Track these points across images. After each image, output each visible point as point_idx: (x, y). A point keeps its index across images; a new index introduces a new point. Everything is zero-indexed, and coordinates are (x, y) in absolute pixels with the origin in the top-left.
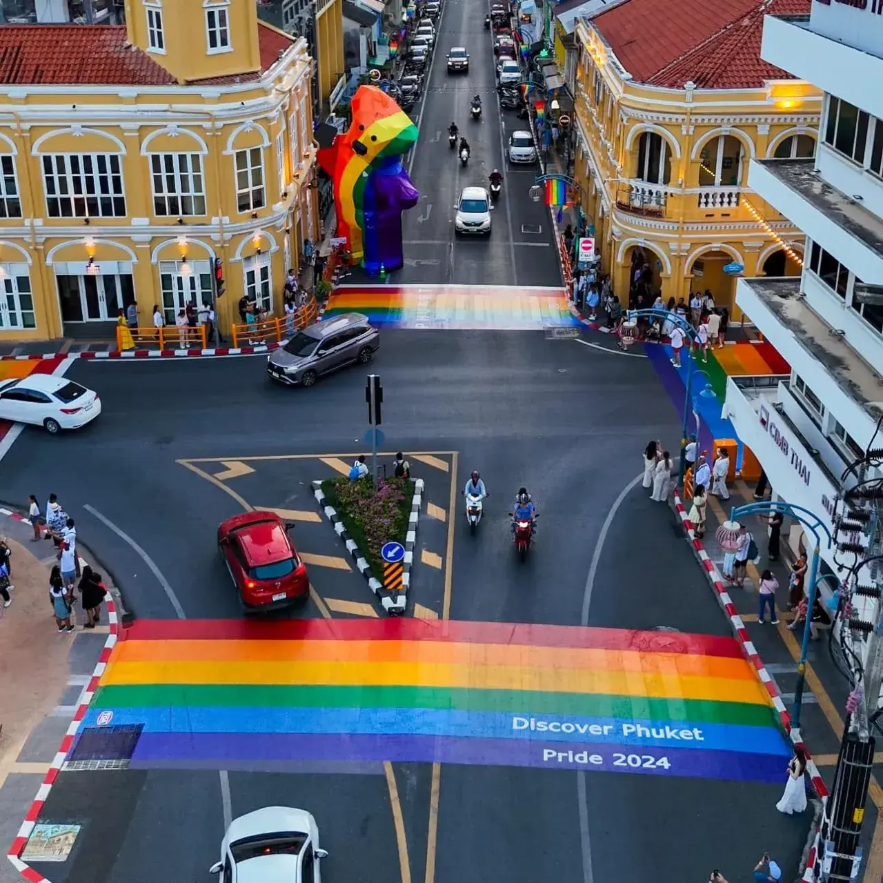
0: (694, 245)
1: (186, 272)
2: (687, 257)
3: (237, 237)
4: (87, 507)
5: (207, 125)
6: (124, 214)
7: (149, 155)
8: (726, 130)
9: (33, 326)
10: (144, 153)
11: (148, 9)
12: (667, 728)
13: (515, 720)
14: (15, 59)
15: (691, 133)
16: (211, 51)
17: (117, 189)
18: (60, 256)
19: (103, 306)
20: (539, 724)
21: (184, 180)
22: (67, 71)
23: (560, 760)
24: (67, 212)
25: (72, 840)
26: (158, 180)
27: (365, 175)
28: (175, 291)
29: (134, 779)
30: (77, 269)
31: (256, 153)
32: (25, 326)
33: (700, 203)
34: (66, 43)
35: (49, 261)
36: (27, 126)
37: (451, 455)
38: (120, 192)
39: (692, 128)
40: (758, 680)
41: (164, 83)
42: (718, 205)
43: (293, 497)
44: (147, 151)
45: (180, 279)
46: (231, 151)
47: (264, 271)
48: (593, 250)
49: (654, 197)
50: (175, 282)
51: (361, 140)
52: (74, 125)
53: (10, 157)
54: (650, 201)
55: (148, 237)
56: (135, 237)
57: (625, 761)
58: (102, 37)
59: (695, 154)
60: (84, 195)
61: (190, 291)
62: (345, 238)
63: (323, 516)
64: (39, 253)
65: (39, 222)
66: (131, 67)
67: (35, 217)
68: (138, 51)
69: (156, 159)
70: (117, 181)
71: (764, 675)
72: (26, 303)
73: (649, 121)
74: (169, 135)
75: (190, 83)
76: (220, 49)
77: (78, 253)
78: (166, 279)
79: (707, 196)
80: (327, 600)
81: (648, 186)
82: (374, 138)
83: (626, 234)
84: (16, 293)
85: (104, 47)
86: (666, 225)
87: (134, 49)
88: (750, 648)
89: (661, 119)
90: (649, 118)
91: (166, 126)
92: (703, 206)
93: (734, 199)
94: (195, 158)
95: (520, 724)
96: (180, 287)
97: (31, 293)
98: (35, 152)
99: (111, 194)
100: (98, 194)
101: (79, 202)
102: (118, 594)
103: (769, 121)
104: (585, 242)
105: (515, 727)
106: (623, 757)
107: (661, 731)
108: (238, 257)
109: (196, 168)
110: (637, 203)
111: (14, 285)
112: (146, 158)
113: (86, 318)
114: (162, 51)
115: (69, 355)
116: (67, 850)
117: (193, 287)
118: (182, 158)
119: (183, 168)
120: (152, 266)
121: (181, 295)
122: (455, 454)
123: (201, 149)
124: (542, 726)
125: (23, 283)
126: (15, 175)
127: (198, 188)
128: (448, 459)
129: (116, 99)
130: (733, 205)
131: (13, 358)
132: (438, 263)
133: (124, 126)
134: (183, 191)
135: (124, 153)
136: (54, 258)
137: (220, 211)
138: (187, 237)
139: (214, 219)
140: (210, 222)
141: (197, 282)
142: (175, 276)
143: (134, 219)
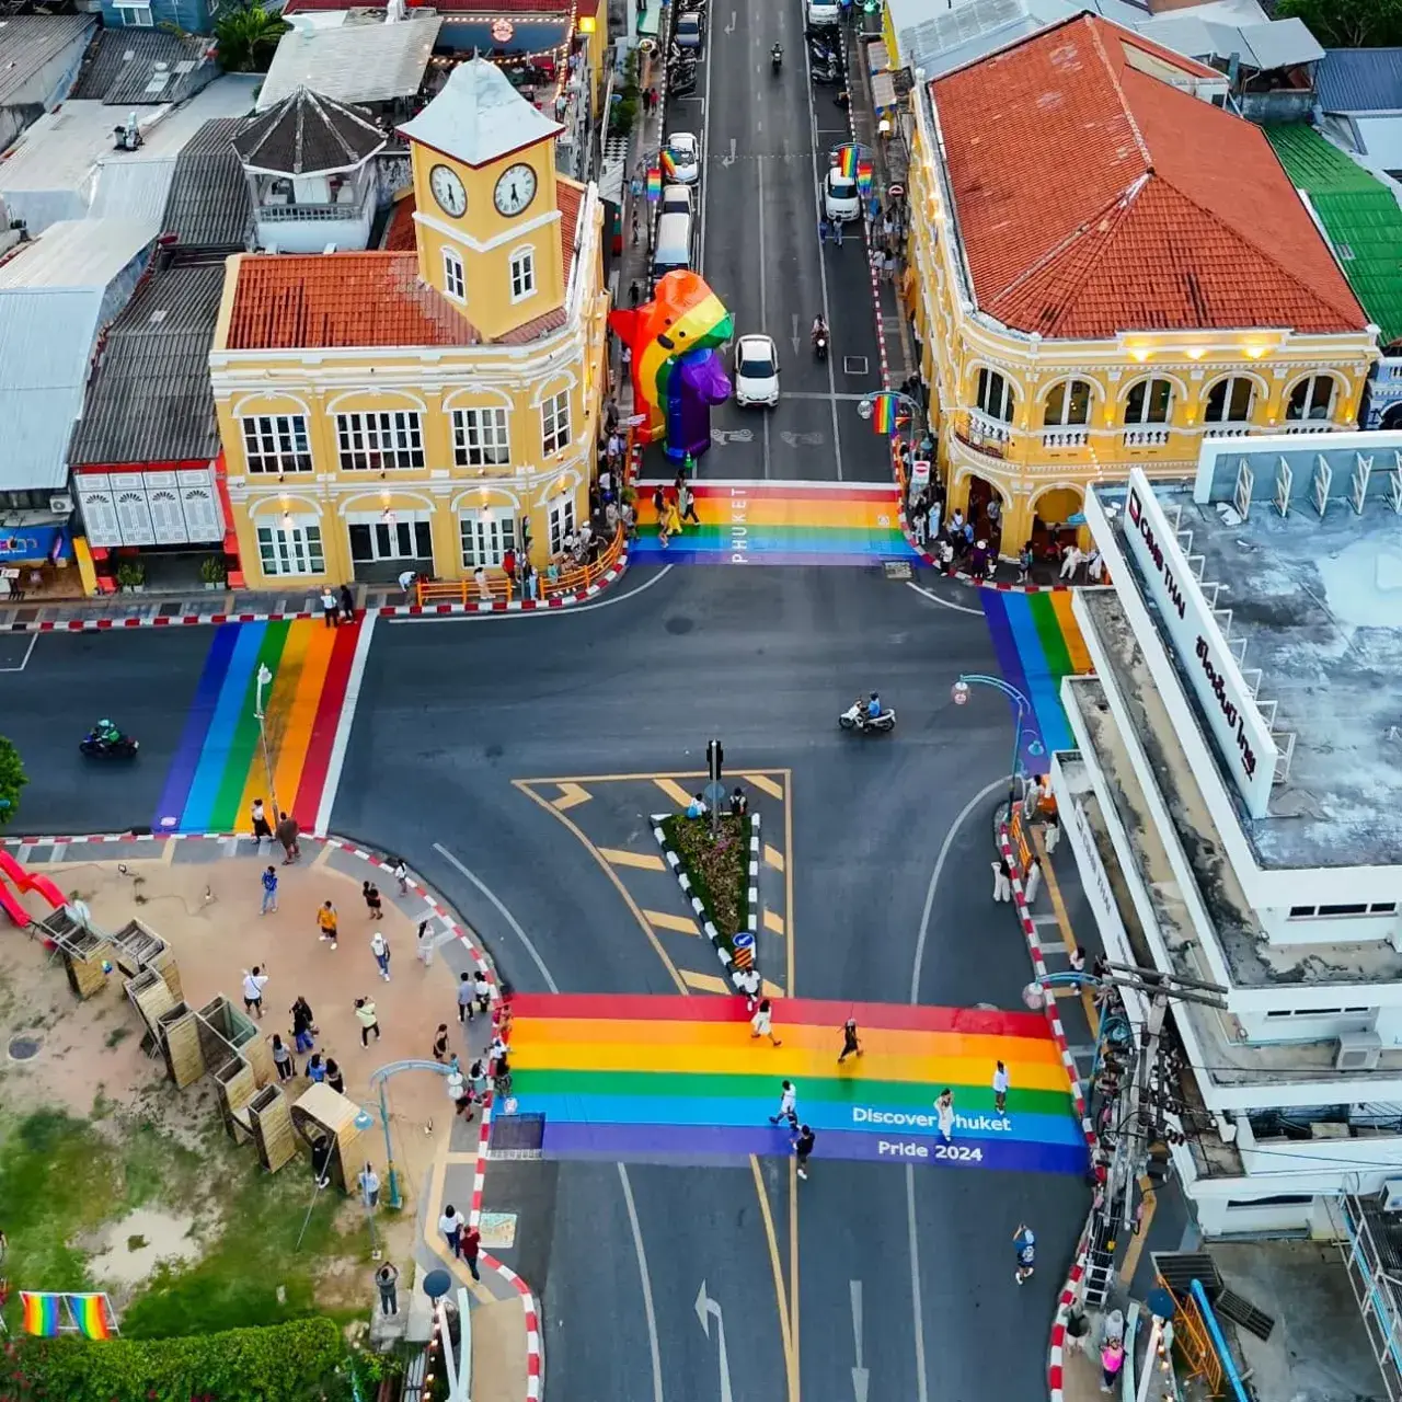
0: (1037, 485)
1: (487, 518)
2: (1029, 497)
3: (541, 486)
4: (437, 846)
5: (514, 384)
6: (421, 465)
7: (452, 411)
8: (1074, 376)
9: (322, 570)
10: (445, 409)
11: (446, 257)
12: (982, 1118)
13: (856, 1110)
14: (300, 306)
15: (1036, 380)
16: (516, 300)
17: (416, 442)
18: (355, 507)
19: (395, 546)
20: (875, 1115)
21: (487, 433)
22: (359, 321)
23: (893, 1152)
24: (361, 465)
25: (513, 1228)
26: (459, 434)
27: (671, 362)
28: (475, 536)
29: (548, 1170)
30: (371, 519)
31: (562, 398)
32: (314, 571)
33: (1044, 444)
34: (352, 281)
35: (341, 513)
36: (322, 389)
37: (783, 775)
38: (418, 445)
39: (1037, 376)
40: (1061, 1063)
41: (466, 344)
42: (1064, 445)
43: (635, 835)
44: (449, 408)
45: (480, 526)
46: (538, 404)
47: (568, 509)
49: (995, 435)
50: (475, 528)
51: (668, 335)
52: (371, 387)
53: (302, 417)
54: (991, 438)
55: (449, 489)
56: (433, 490)
57: (946, 1154)
58: (391, 270)
59: (1040, 398)
60: (381, 449)
61: (491, 535)
62: (643, 416)
63: (666, 862)
64: (331, 507)
65: (332, 477)
66: (428, 316)
67: (328, 471)
68: (433, 291)
69: (458, 415)
70: (415, 437)
71: (1068, 1058)
72: (315, 550)
74: (473, 393)
75: (496, 342)
76: (525, 293)
77: (373, 503)
78: (466, 527)
79: (1052, 437)
80: (683, 972)
81: (990, 421)
82: (682, 334)
83: (964, 462)
84: (305, 543)
85: (394, 284)
86: (1008, 465)
87: (428, 287)
88: (1058, 1027)
89: (1003, 363)
91: (469, 386)
92: (1048, 446)
93: (1082, 439)
94: (500, 413)
95: (860, 1115)
96: (480, 532)
97: (321, 541)
98: (329, 412)
99: (410, 448)
100: (395, 448)
101: (375, 457)
102: (491, 961)
103: (1121, 369)
104: (919, 465)
105: (856, 1119)
106: (944, 1148)
107: (976, 1121)
108: (543, 502)
109: (501, 421)
110: (977, 438)
111: (304, 535)
112: (448, 414)
113: (376, 557)
114: (462, 301)
115: (368, 611)
116: (511, 1237)
117: (494, 531)
118: (486, 414)
119: (486, 422)
120: (452, 514)
121: (481, 540)
122: (787, 772)
123: (507, 404)
124: (878, 1118)
125: (313, 532)
126: (307, 434)
127: (502, 440)
128: (779, 779)
129: (416, 361)
130: (1081, 445)
131: (308, 616)
132: (749, 439)
133: (425, 386)
134: (486, 442)
135: (424, 410)
136: (347, 509)
137: (525, 462)
138: (490, 487)
139: (519, 469)
140: (515, 473)
141: (499, 527)
142: (475, 521)
143: (434, 472)
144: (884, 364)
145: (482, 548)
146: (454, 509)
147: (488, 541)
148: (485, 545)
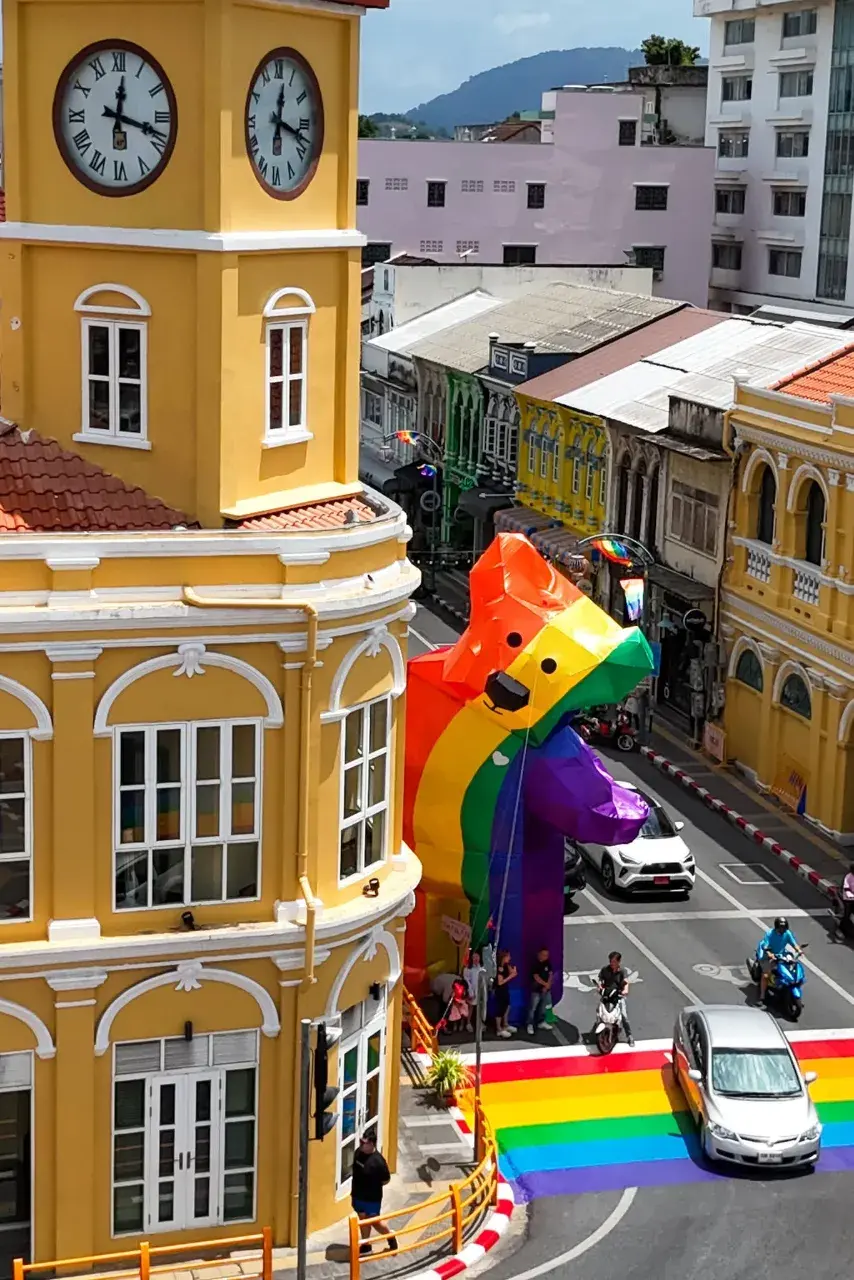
1: (190, 1068)
3: (336, 955)
6: (23, 911)
7: (116, 732)
10: (100, 727)
11: (90, 322)
16: (271, 438)
17: (12, 835)
21: (207, 800)
26: (132, 805)
28: (152, 1130)
31: (379, 715)
38: (18, 845)
44: (113, 720)
46: (338, 711)
47: (374, 1046)
50: (153, 1102)
55: (94, 977)
56: (57, 979)
61: (194, 1124)
68: (41, 441)
69: (132, 745)
74: (179, 673)
75: (234, 524)
78: (130, 1097)
87: (26, 435)
91: (174, 649)
94: (243, 737)
96: (167, 1115)
108: (334, 1014)
109: (243, 763)
112: (106, 740)
114: (136, 440)
117: (203, 1111)
118: (208, 739)
119: (207, 765)
120: (94, 1059)
121: (167, 1138)
123: (264, 711)
127: (243, 821)
129: (35, 571)
133: (55, 651)
134: (201, 832)
135: (44, 729)
137: (304, 881)
138: (204, 965)
139: (282, 908)
140: (273, 918)
141: (218, 1096)
142: (154, 1083)
143: (55, 926)
145: (166, 1168)
146: (102, 1044)
147: (185, 1144)
148: (177, 1157)
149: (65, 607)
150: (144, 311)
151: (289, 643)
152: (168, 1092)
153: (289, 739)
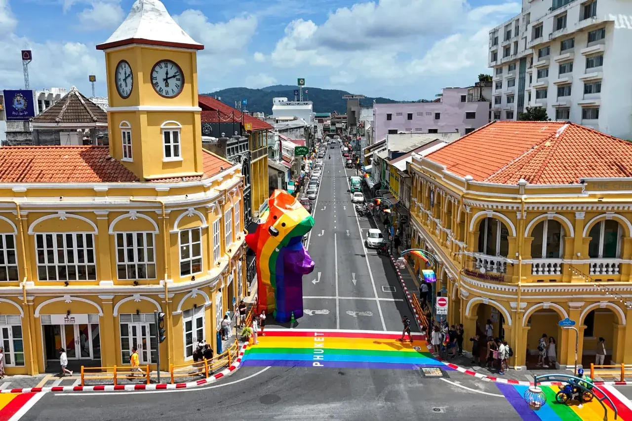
0: (530, 304)
1: (139, 322)
2: (524, 313)
3: (178, 296)
6: (94, 278)
7: (116, 233)
8: (550, 216)
9: (23, 364)
10: (111, 232)
11: (122, 131)
14: (27, 167)
15: (524, 218)
16: (166, 159)
17: (91, 260)
18: (45, 310)
21: (140, 252)
22: (62, 174)
24: (52, 277)
26: (121, 252)
28: (131, 337)
30: (58, 319)
31: (196, 232)
32: (17, 364)
33: (532, 271)
35: (37, 315)
36: (26, 212)
38: (93, 261)
39: (525, 214)
44: (114, 230)
46: (177, 230)
47: (199, 321)
48: (446, 306)
49: (495, 266)
50: (130, 330)
52: (60, 211)
53: (12, 235)
54: (492, 269)
55: (111, 297)
56: (102, 296)
59: (527, 233)
60: (66, 263)
61: (142, 337)
64: (30, 308)
65: (30, 284)
67: (28, 280)
68: (115, 161)
69: (120, 237)
70: (90, 253)
72: (18, 346)
73: (491, 209)
74: (131, 219)
75: (148, 181)
78: (124, 328)
79: (537, 266)
81: (490, 258)
84: (11, 339)
86: (507, 288)
87: (113, 160)
89: (499, 208)
90: (490, 207)
91: (128, 212)
92: (535, 273)
93: (559, 269)
94: (149, 236)
96: (134, 334)
97: (22, 339)
98: (31, 232)
99: (86, 263)
100: (76, 262)
101: (62, 269)
103: (585, 209)
104: (440, 300)
108: (179, 311)
109: (150, 243)
110: (483, 271)
111: (10, 332)
112: (113, 236)
114: (131, 160)
115: (43, 389)
117: (144, 334)
118: (140, 236)
119: (140, 243)
120: (114, 318)
121: (135, 340)
123: (154, 229)
125: (17, 331)
126: (15, 249)
127: (150, 258)
129: (91, 191)
130: (558, 273)
132: (327, 313)
133: (97, 212)
134: (139, 260)
135: (96, 232)
136: (41, 312)
137: (166, 275)
138: (141, 295)
139: (161, 281)
140: (159, 284)
141: (148, 330)
142: (130, 325)
143: (102, 282)
144: (405, 288)
146: (115, 314)
147: (140, 342)
148: (138, 345)
149: (99, 200)
150: (129, 127)
151: (158, 212)
152: (134, 328)
153: (160, 237)
